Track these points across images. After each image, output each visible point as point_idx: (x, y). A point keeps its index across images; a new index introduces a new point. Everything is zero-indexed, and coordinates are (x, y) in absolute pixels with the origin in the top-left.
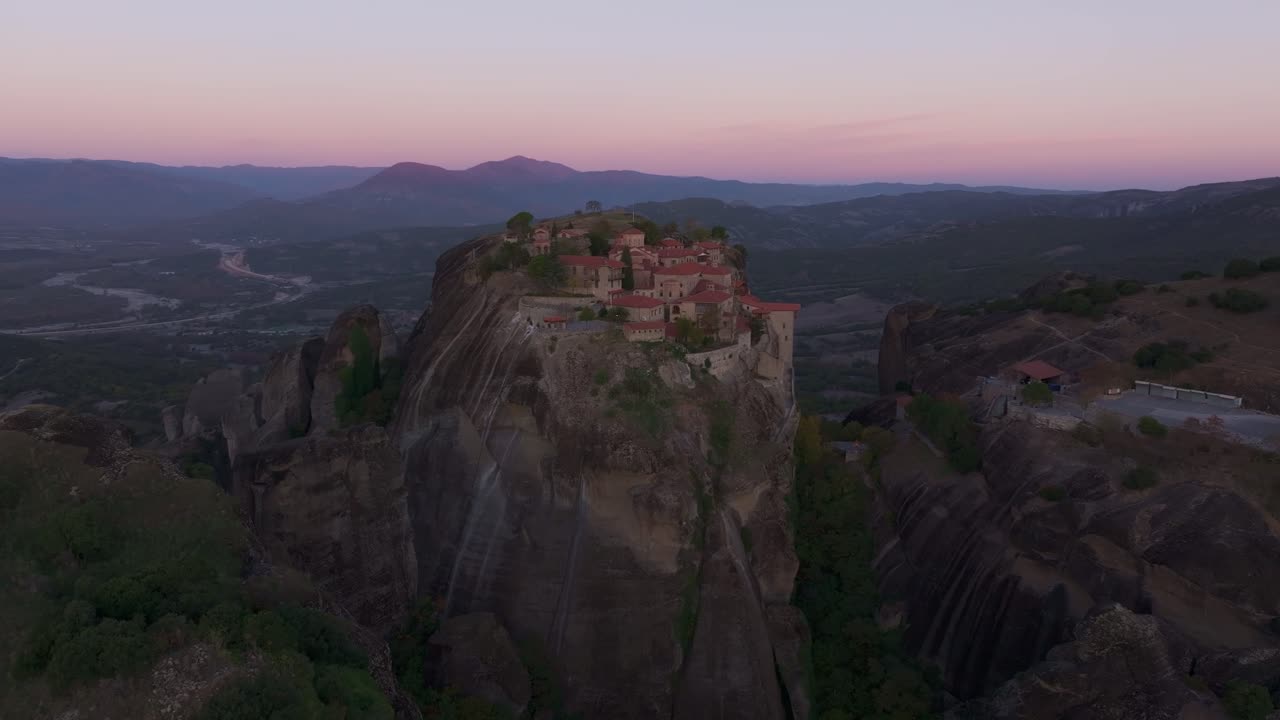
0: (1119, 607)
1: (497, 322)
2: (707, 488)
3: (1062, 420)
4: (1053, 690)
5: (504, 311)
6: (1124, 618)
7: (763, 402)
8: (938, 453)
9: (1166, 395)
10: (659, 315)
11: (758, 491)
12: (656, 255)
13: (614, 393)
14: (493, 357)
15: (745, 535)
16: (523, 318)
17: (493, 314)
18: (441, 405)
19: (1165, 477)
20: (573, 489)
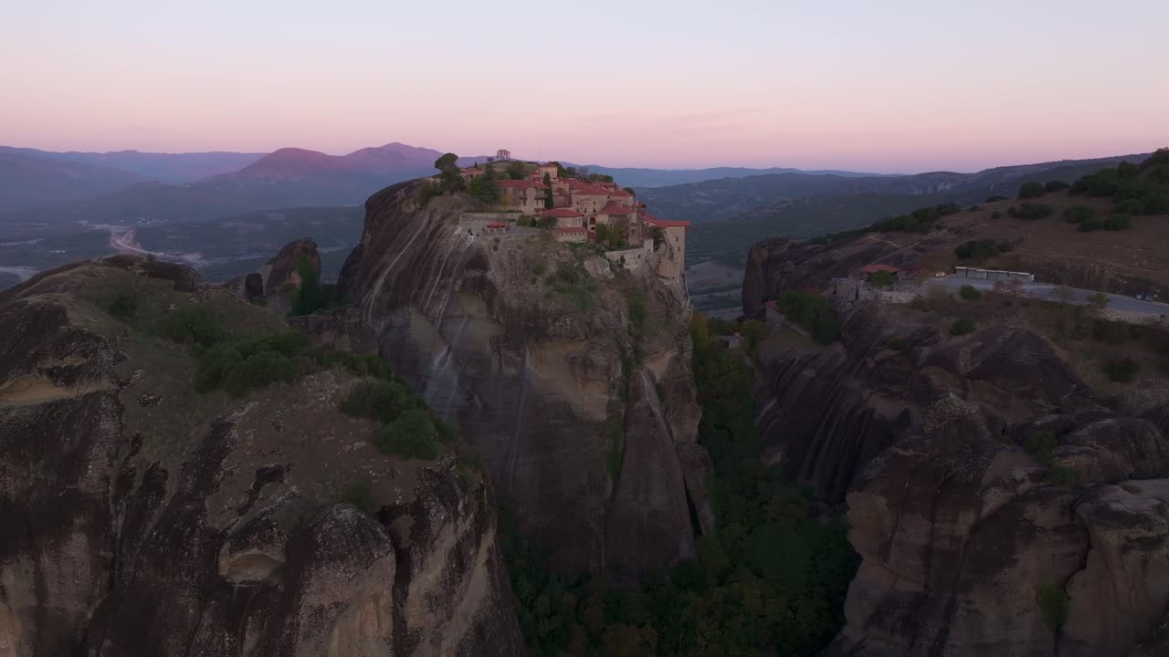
1: (441, 235)
2: (629, 352)
3: (903, 296)
4: (908, 454)
5: (447, 225)
6: (955, 402)
7: (665, 294)
8: (804, 333)
9: (978, 276)
10: (579, 224)
11: (668, 356)
12: (567, 185)
13: (550, 281)
14: (440, 262)
15: (659, 389)
16: (463, 230)
17: (438, 228)
18: (392, 306)
19: (979, 326)
20: (519, 359)
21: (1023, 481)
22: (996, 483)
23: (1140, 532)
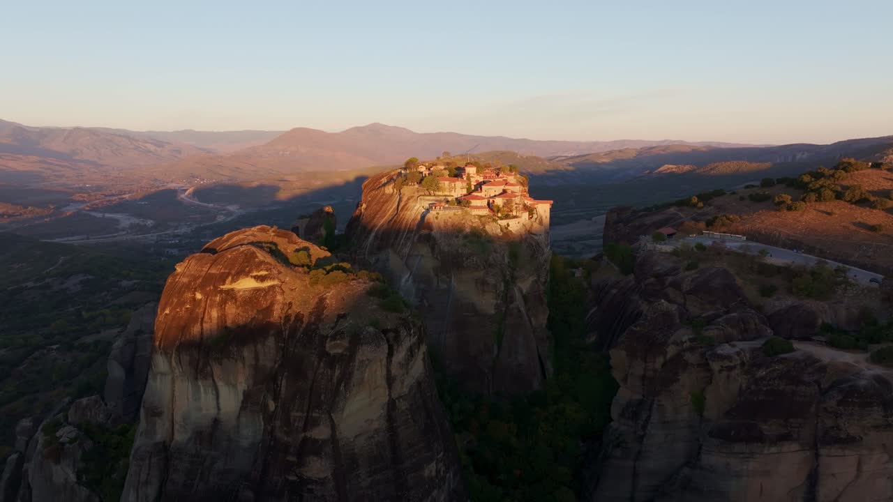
0: (663, 301)
1: (406, 209)
2: (508, 277)
3: (667, 248)
4: (637, 330)
5: (411, 204)
7: (534, 244)
8: (617, 268)
9: (714, 236)
10: (485, 203)
11: (532, 279)
12: (482, 177)
13: (466, 237)
14: (406, 225)
16: (420, 206)
17: (406, 204)
18: (380, 249)
19: (702, 266)
20: (448, 280)
21: (685, 342)
22: (675, 343)
23: (727, 363)
